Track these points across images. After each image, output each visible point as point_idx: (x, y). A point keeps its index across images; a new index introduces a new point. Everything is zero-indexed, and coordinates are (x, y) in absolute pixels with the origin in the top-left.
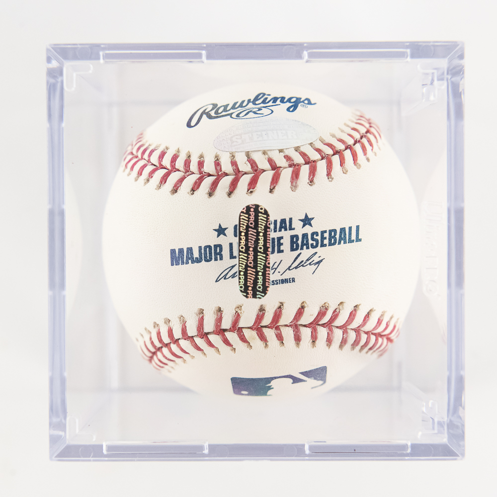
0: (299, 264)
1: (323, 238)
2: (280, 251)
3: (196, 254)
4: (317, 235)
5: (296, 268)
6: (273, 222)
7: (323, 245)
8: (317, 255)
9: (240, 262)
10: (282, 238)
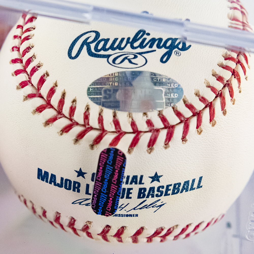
0: (143, 207)
1: (168, 189)
2: (128, 197)
3: (58, 181)
4: (163, 188)
5: (140, 209)
6: (126, 177)
7: (166, 194)
8: (160, 201)
9: (95, 188)
10: (132, 189)
